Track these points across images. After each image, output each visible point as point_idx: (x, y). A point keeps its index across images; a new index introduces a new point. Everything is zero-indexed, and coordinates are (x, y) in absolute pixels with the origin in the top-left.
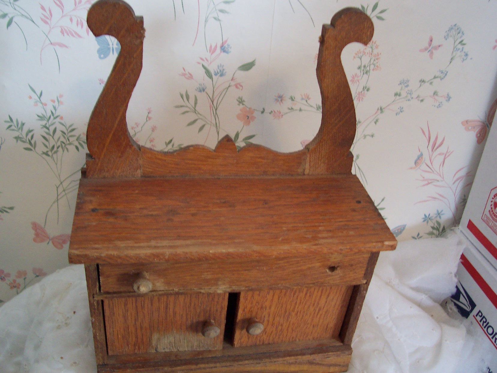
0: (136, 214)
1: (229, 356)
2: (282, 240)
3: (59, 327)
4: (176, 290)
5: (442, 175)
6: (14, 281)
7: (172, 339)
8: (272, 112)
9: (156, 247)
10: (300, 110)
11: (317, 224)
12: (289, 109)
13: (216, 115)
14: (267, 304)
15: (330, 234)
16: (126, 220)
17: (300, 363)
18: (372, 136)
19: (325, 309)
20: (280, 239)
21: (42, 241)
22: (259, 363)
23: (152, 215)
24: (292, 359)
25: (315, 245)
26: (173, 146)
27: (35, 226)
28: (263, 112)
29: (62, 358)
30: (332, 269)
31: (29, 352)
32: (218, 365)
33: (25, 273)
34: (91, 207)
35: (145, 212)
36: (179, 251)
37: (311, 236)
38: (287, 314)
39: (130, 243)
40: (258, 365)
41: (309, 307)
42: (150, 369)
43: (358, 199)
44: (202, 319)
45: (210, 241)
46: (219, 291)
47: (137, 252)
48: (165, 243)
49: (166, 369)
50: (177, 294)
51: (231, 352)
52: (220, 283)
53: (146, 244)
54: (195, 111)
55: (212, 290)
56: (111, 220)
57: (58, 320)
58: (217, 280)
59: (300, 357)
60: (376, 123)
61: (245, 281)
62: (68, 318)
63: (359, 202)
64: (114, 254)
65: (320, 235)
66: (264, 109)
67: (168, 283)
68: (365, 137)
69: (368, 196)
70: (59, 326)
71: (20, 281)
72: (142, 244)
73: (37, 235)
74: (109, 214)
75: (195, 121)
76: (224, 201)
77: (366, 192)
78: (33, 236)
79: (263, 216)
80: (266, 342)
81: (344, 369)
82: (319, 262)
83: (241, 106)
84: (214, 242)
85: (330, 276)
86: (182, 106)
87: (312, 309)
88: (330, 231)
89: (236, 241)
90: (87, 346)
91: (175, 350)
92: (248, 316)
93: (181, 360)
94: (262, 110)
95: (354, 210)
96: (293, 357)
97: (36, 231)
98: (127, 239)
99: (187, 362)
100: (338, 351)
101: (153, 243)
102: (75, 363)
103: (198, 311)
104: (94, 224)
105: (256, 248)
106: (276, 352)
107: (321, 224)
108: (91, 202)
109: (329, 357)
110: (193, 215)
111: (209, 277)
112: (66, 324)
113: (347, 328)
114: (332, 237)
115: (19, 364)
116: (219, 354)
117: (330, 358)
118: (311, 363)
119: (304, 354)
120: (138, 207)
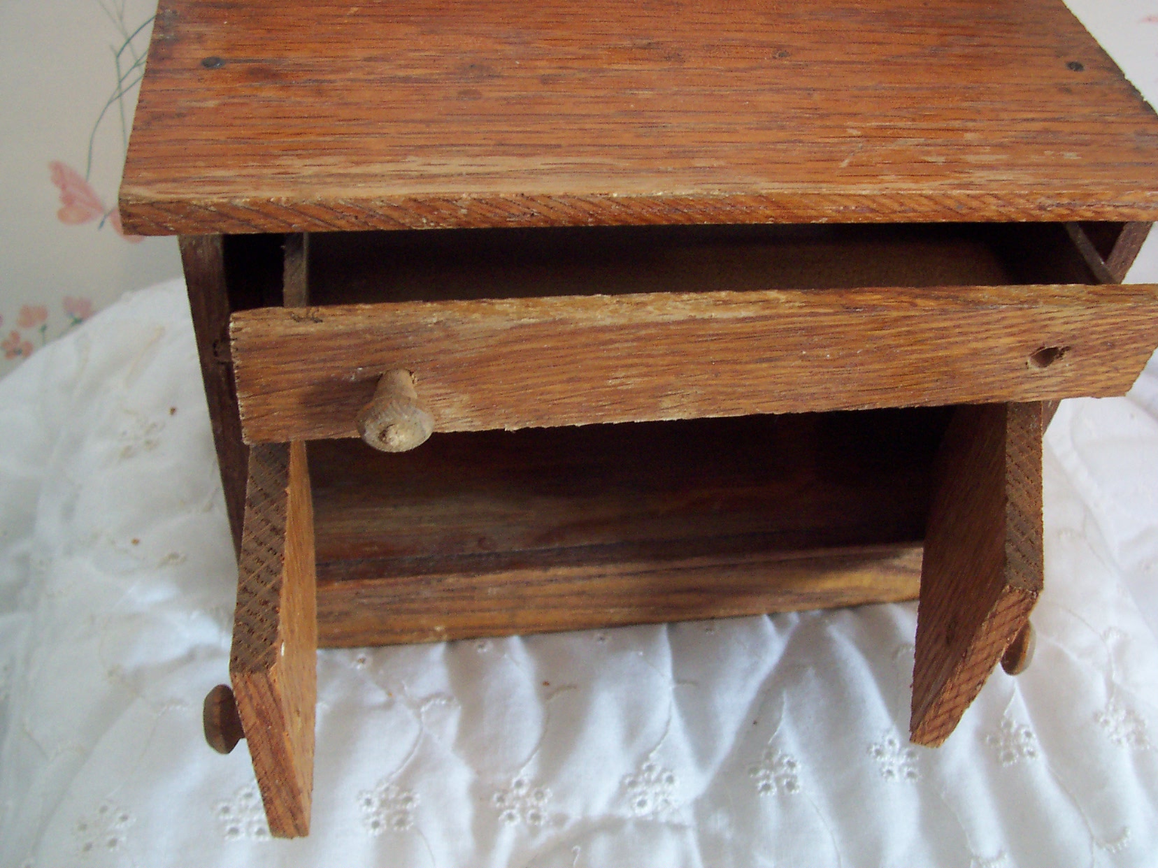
0: (351, 75)
2: (851, 165)
3: (128, 454)
6: (15, 336)
9: (423, 178)
11: (957, 124)
15: (1003, 157)
16: (319, 92)
20: (844, 164)
21: (85, 218)
23: (406, 80)
25: (960, 186)
27: (60, 174)
29: (136, 542)
31: (49, 525)
33: (43, 313)
34: (202, 54)
35: (386, 69)
36: (507, 190)
37: (942, 159)
39: (335, 164)
42: (400, 580)
43: (1072, 59)
45: (607, 160)
47: (361, 191)
48: (455, 164)
53: (391, 167)
56: (269, 92)
57: (124, 433)
62: (154, 425)
63: (1077, 67)
64: (279, 199)
65: (971, 158)
69: (1101, 51)
70: (128, 448)
71: (29, 334)
72: (376, 168)
73: (68, 200)
74: (262, 74)
76: (645, 42)
77: (1093, 40)
78: (59, 206)
79: (778, 91)
84: (623, 164)
85: (1032, 378)
88: (1001, 146)
89: (699, 163)
90: (210, 508)
93: (498, 555)
95: (1066, 90)
97: (64, 188)
98: (323, 151)
101: (414, 164)
102: (174, 556)
104: (211, 104)
105: (765, 186)
107: (970, 125)
108: (200, 38)
110: (545, 80)
112: (148, 443)
114: (1010, 166)
115: (24, 560)
120: (358, 54)
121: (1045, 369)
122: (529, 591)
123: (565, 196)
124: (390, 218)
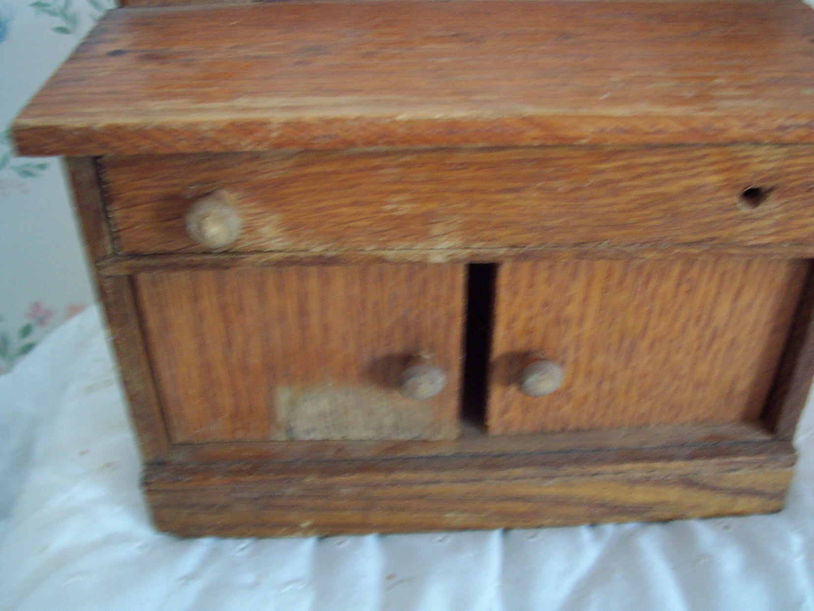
1: (475, 456)
2: (610, 98)
3: (91, 389)
4: (317, 250)
7: (325, 404)
9: (246, 110)
11: (709, 74)
14: (572, 310)
15: (746, 93)
17: (660, 482)
19: (728, 337)
20: (603, 98)
22: (552, 477)
24: (638, 469)
30: (753, 195)
32: (443, 475)
34: (112, 49)
38: (627, 343)
39: (180, 103)
40: (549, 483)
41: (684, 328)
42: (267, 478)
44: (398, 347)
45: (399, 98)
46: (437, 258)
48: (276, 102)
49: (309, 480)
50: (322, 261)
51: (478, 446)
52: (437, 230)
53: (220, 105)
55: (416, 251)
58: (429, 219)
59: (659, 465)
61: (505, 225)
65: (716, 94)
67: (293, 228)
70: (91, 386)
72: (209, 106)
74: (150, 57)
80: (572, 426)
81: (773, 504)
82: (716, 172)
85: (745, 219)
87: (692, 333)
88: (746, 87)
89: (476, 98)
91: (336, 436)
92: (521, 344)
93: (349, 462)
96: (640, 465)
99: (366, 466)
100: (758, 453)
103: (387, 324)
106: (599, 450)
107: (720, 74)
108: (115, 41)
109: (734, 470)
111: (406, 209)
112: (106, 381)
113: (785, 393)
116: (447, 450)
117: (737, 473)
118: (688, 482)
119: (670, 458)
121: (755, 210)
122: (377, 492)
123: (356, 119)
124: (217, 142)
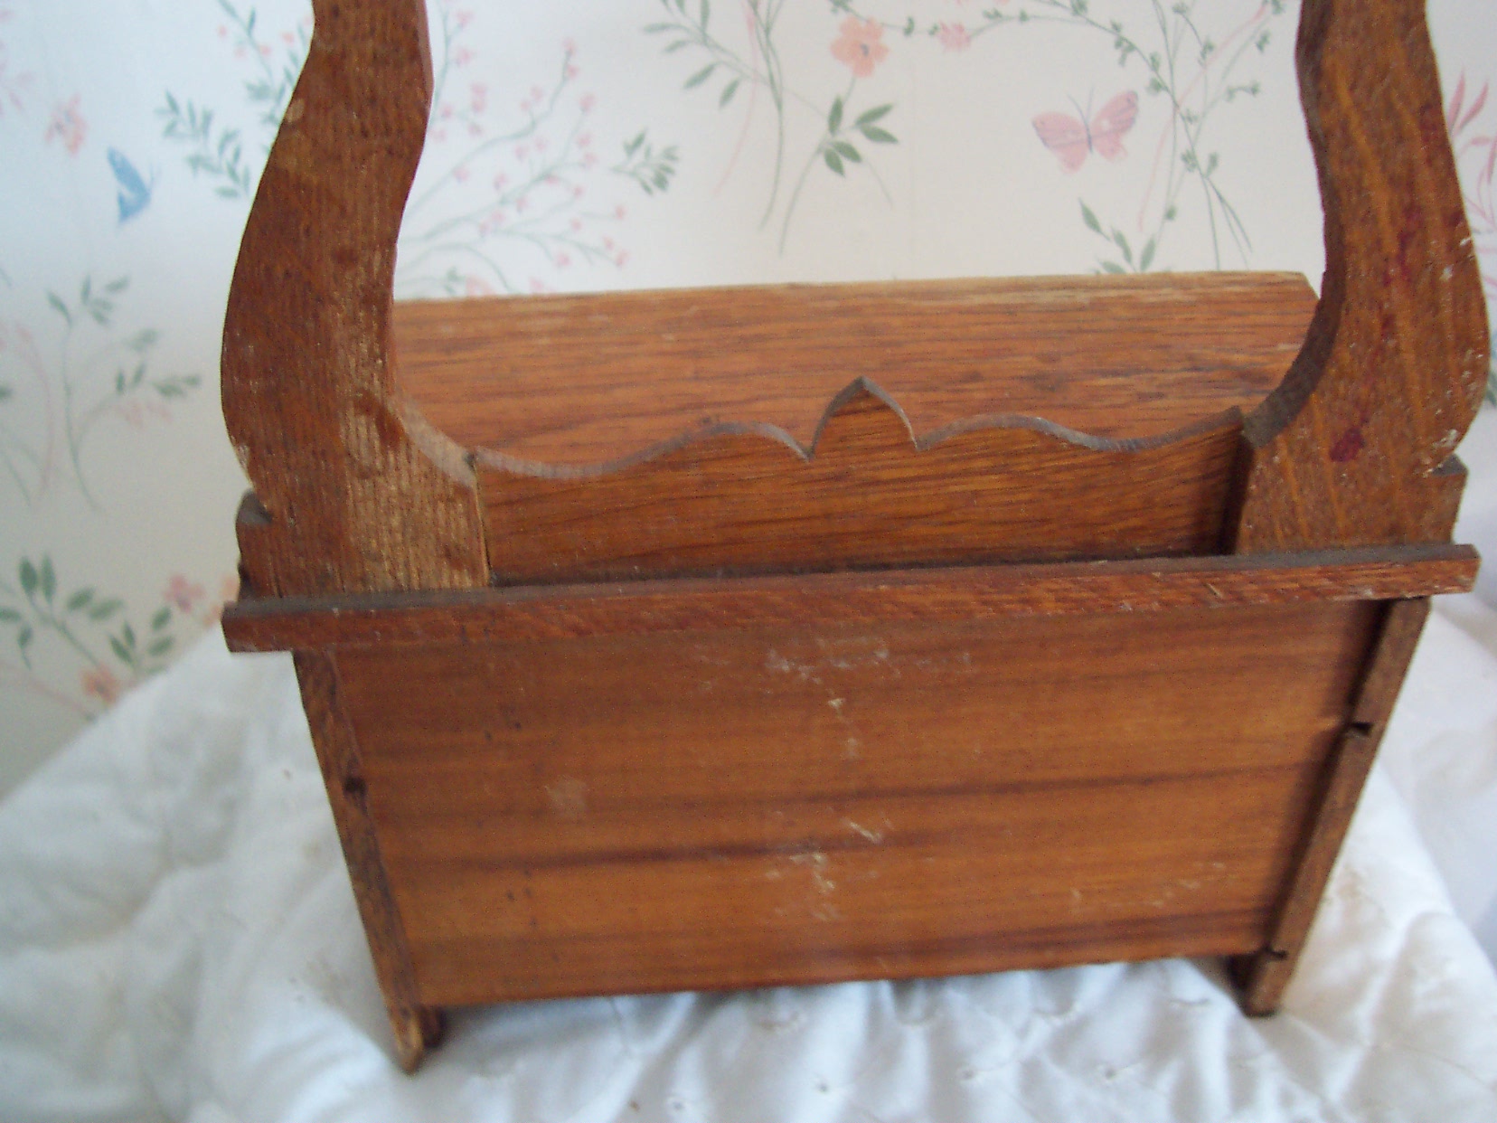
5: (1488, 213)
8: (936, 28)
10: (1023, 17)
12: (988, 15)
13: (768, 49)
18: (1254, 90)
26: (648, 153)
28: (909, 31)
54: (705, 40)
60: (1260, 47)
66: (911, 21)
68: (1231, 93)
75: (706, 73)
83: (842, 16)
86: (664, 27)
94: (904, 24)
